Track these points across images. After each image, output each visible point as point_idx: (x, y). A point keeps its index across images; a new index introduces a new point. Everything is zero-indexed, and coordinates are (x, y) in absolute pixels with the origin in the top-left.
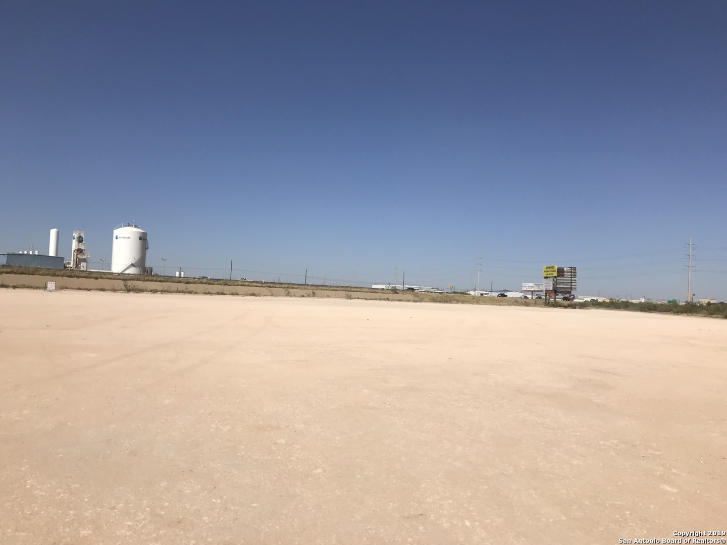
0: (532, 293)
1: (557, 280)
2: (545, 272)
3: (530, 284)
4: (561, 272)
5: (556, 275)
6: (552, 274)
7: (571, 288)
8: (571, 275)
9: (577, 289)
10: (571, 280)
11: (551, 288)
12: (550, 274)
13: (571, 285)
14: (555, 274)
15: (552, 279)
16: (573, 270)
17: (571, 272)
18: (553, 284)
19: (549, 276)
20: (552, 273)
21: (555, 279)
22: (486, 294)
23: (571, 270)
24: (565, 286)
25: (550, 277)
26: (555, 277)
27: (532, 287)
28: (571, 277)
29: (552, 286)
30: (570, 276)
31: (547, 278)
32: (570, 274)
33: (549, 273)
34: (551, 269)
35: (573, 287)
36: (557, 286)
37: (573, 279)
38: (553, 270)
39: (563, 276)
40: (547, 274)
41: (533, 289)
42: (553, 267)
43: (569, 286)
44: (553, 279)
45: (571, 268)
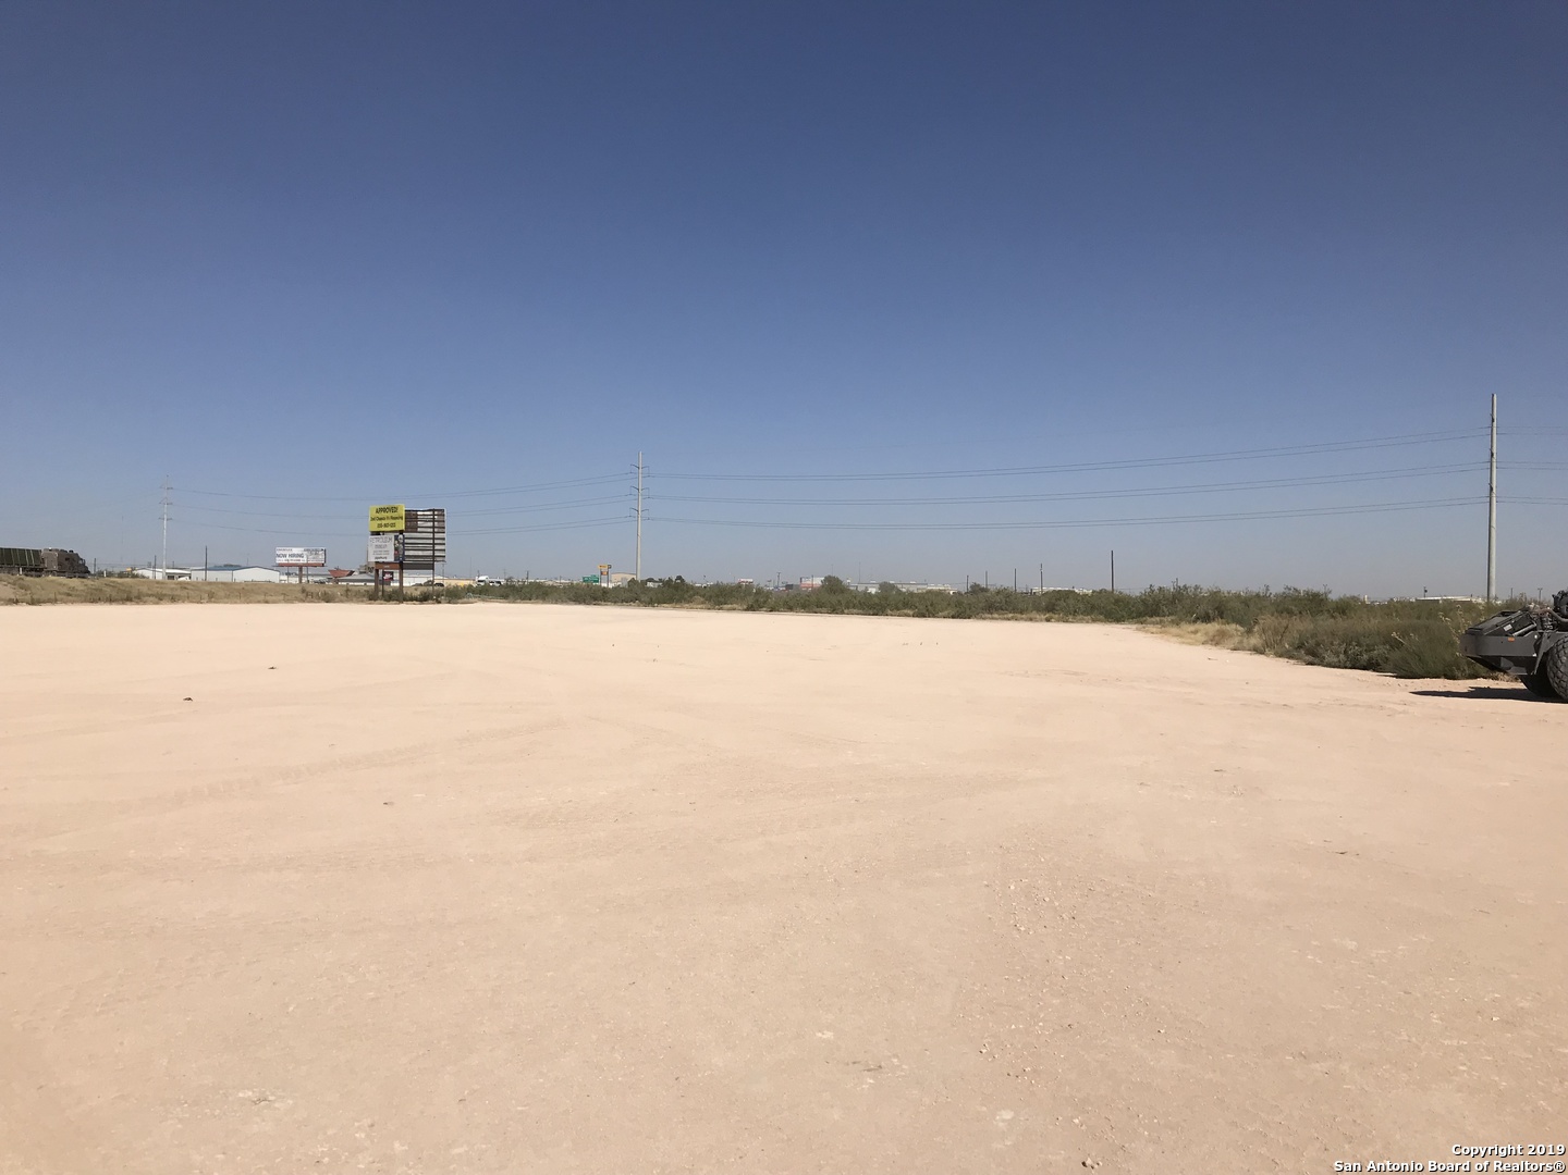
0: (301, 570)
1: (404, 538)
2: (373, 519)
3: (296, 551)
4: (411, 518)
5: (403, 528)
6: (393, 525)
7: (434, 556)
8: (434, 527)
9: (446, 559)
10: (434, 539)
11: (391, 559)
12: (386, 525)
13: (434, 550)
14: (401, 525)
15: (392, 536)
16: (438, 516)
17: (434, 521)
18: (396, 549)
19: (383, 529)
20: (393, 521)
21: (401, 536)
22: (181, 576)
23: (434, 515)
24: (420, 553)
25: (384, 532)
26: (401, 532)
27: (301, 556)
28: (434, 532)
29: (392, 552)
30: (431, 530)
31: (378, 533)
32: (431, 524)
33: (383, 522)
34: (390, 514)
35: (437, 554)
36: (407, 553)
37: (437, 536)
38: (394, 515)
39: (414, 529)
40: (380, 526)
41: (303, 561)
42: (394, 509)
43: (430, 553)
44: (396, 538)
45: (434, 510)
